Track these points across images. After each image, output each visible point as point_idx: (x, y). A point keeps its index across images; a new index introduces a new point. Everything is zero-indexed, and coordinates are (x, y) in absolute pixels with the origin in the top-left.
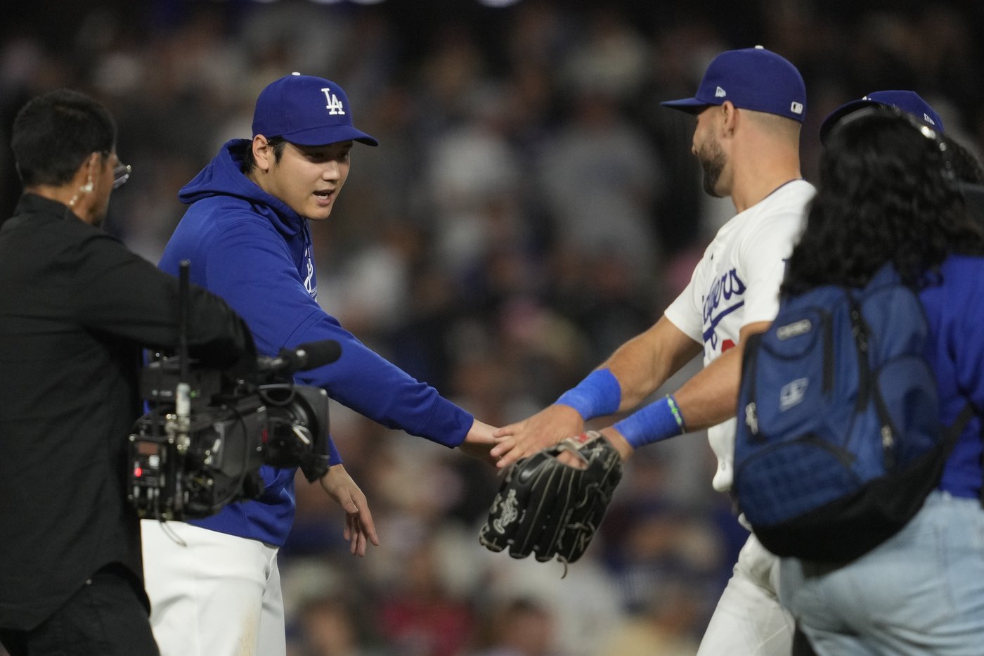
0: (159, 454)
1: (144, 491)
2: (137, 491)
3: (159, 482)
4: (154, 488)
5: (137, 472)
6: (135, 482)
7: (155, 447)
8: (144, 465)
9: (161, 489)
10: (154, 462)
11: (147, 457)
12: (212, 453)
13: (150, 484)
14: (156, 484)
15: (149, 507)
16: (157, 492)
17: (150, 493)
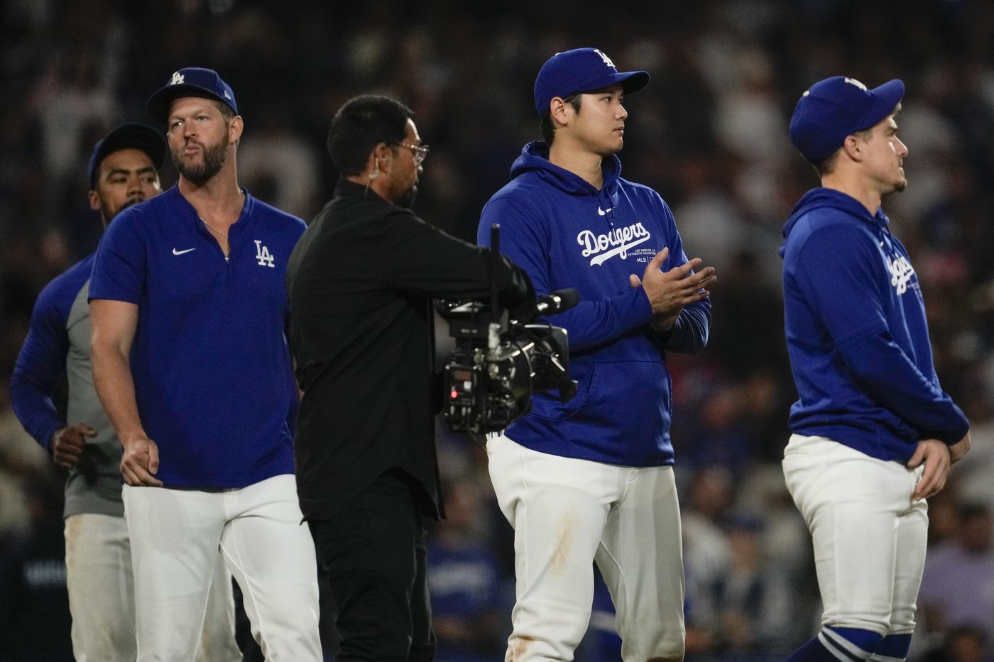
0: (471, 380)
1: (458, 409)
2: (452, 409)
3: (471, 402)
4: (467, 407)
5: (454, 394)
6: (452, 403)
7: (468, 374)
8: (460, 388)
9: (472, 407)
10: (467, 386)
11: (462, 382)
12: (509, 379)
13: (464, 403)
14: (469, 404)
15: (463, 422)
16: (469, 410)
17: (464, 410)
